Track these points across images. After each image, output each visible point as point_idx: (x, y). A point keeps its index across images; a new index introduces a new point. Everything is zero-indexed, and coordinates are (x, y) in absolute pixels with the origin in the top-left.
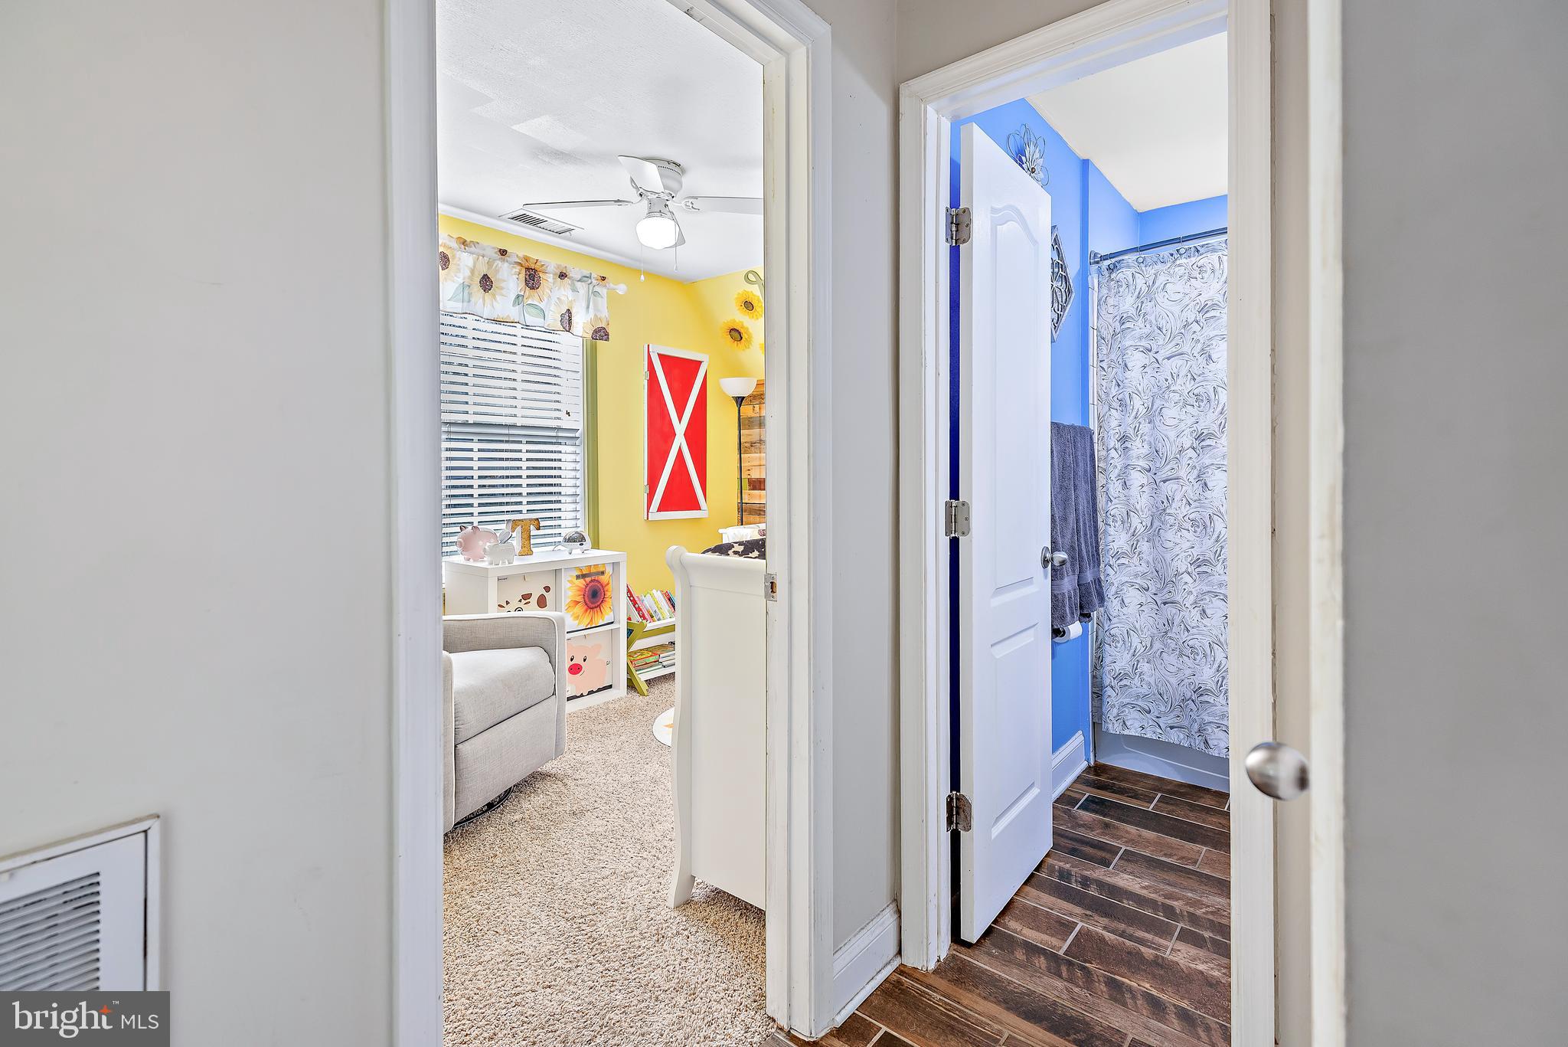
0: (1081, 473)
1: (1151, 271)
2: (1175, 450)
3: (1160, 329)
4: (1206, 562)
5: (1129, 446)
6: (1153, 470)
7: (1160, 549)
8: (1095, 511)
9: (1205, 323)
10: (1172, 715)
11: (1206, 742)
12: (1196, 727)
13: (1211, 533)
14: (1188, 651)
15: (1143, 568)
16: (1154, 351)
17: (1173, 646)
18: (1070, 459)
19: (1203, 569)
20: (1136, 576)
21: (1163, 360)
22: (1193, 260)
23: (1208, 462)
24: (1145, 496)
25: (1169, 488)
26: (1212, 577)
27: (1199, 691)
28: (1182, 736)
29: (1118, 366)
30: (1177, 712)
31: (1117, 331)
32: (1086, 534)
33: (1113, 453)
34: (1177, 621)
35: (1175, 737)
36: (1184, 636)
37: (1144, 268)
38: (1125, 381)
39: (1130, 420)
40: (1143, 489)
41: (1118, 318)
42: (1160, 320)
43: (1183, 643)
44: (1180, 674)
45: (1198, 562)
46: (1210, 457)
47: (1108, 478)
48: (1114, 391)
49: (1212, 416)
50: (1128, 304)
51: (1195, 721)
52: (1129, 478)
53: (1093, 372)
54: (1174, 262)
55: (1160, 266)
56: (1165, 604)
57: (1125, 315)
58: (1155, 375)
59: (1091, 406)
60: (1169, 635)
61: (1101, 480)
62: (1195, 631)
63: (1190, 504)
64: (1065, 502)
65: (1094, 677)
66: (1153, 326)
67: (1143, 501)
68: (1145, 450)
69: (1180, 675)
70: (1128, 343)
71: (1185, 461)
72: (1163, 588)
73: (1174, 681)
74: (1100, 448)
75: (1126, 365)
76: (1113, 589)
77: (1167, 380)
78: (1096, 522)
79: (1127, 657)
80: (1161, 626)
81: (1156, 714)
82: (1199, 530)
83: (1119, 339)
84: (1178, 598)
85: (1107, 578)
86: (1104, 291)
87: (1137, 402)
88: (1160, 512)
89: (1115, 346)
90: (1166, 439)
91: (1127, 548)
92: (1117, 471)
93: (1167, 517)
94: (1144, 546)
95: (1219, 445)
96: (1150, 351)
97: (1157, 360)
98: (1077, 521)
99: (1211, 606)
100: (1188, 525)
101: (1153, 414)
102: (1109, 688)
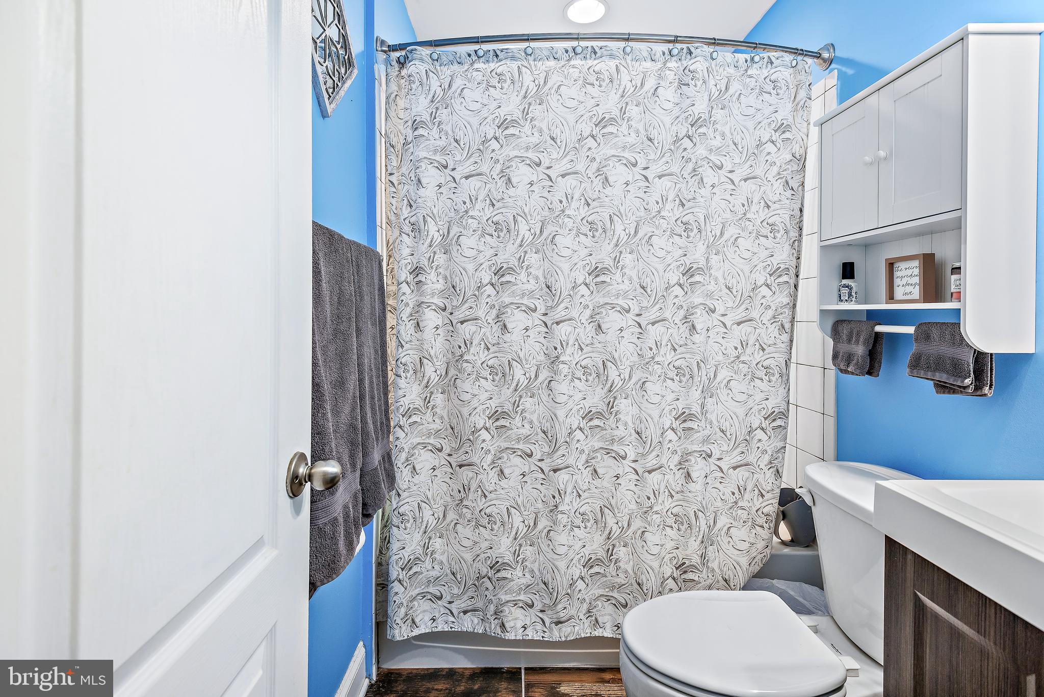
0: (367, 311)
1: (446, 72)
2: (473, 285)
3: (456, 141)
4: (505, 415)
5: (423, 280)
6: (449, 310)
7: (456, 401)
8: (384, 362)
9: (504, 141)
10: (465, 597)
11: (503, 626)
12: (492, 608)
13: (510, 382)
14: (484, 521)
15: (437, 425)
16: (450, 167)
17: (469, 516)
18: (350, 289)
19: (502, 422)
20: (429, 435)
21: (461, 178)
22: (492, 65)
23: (507, 300)
24: (440, 339)
25: (467, 329)
26: (510, 432)
27: (496, 566)
28: (476, 620)
29: (409, 182)
30: (470, 593)
31: (409, 140)
32: (372, 398)
33: (404, 287)
34: (474, 486)
35: (469, 623)
36: (481, 504)
37: (438, 68)
38: (419, 200)
39: (424, 248)
40: (438, 332)
41: (410, 123)
42: (457, 130)
43: (480, 512)
44: (476, 548)
45: (496, 416)
46: (509, 296)
47: (399, 318)
48: (406, 212)
49: (511, 248)
50: (422, 107)
51: (490, 601)
52: (423, 318)
53: (381, 187)
54: (472, 64)
55: (456, 67)
56: (461, 466)
57: (418, 119)
58: (452, 196)
59: (379, 229)
60: (465, 503)
61: (391, 320)
62: (493, 496)
63: (488, 349)
64: (342, 357)
65: (379, 564)
66: (450, 137)
67: (437, 345)
68: (440, 286)
69: (476, 550)
70: (423, 154)
71: (484, 299)
72: (459, 448)
73: (468, 557)
74: (390, 282)
75: (419, 181)
76: (404, 456)
77: (465, 203)
78: (385, 376)
79: (417, 536)
80: (455, 493)
81: (448, 598)
82: (497, 378)
83: (411, 150)
84: (475, 459)
85: (397, 443)
86: (394, 87)
87: (432, 228)
88: (456, 359)
89: (407, 157)
90: (463, 273)
91: (419, 403)
92: (408, 310)
93: (465, 365)
94: (439, 399)
95: (518, 282)
96: (446, 167)
97: (454, 179)
98: (361, 381)
99: (508, 465)
100: (486, 373)
101: (448, 244)
102: (396, 583)
